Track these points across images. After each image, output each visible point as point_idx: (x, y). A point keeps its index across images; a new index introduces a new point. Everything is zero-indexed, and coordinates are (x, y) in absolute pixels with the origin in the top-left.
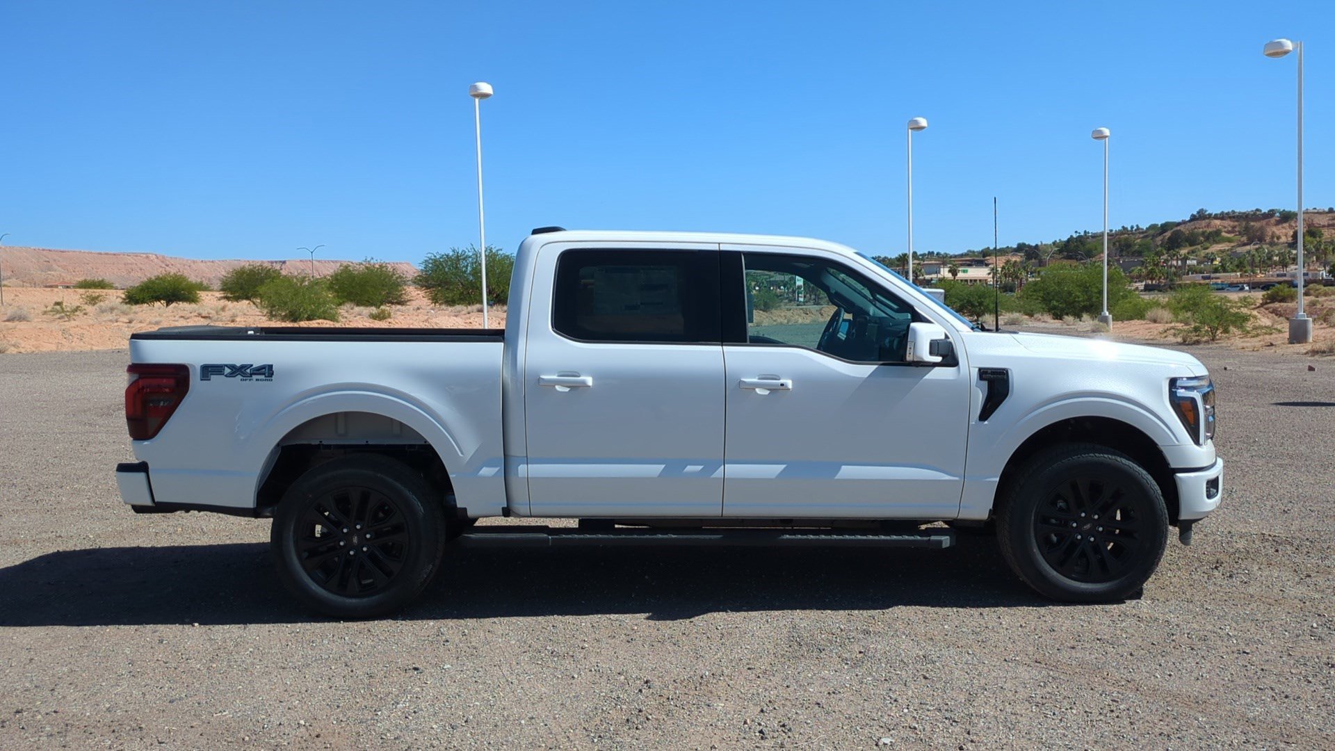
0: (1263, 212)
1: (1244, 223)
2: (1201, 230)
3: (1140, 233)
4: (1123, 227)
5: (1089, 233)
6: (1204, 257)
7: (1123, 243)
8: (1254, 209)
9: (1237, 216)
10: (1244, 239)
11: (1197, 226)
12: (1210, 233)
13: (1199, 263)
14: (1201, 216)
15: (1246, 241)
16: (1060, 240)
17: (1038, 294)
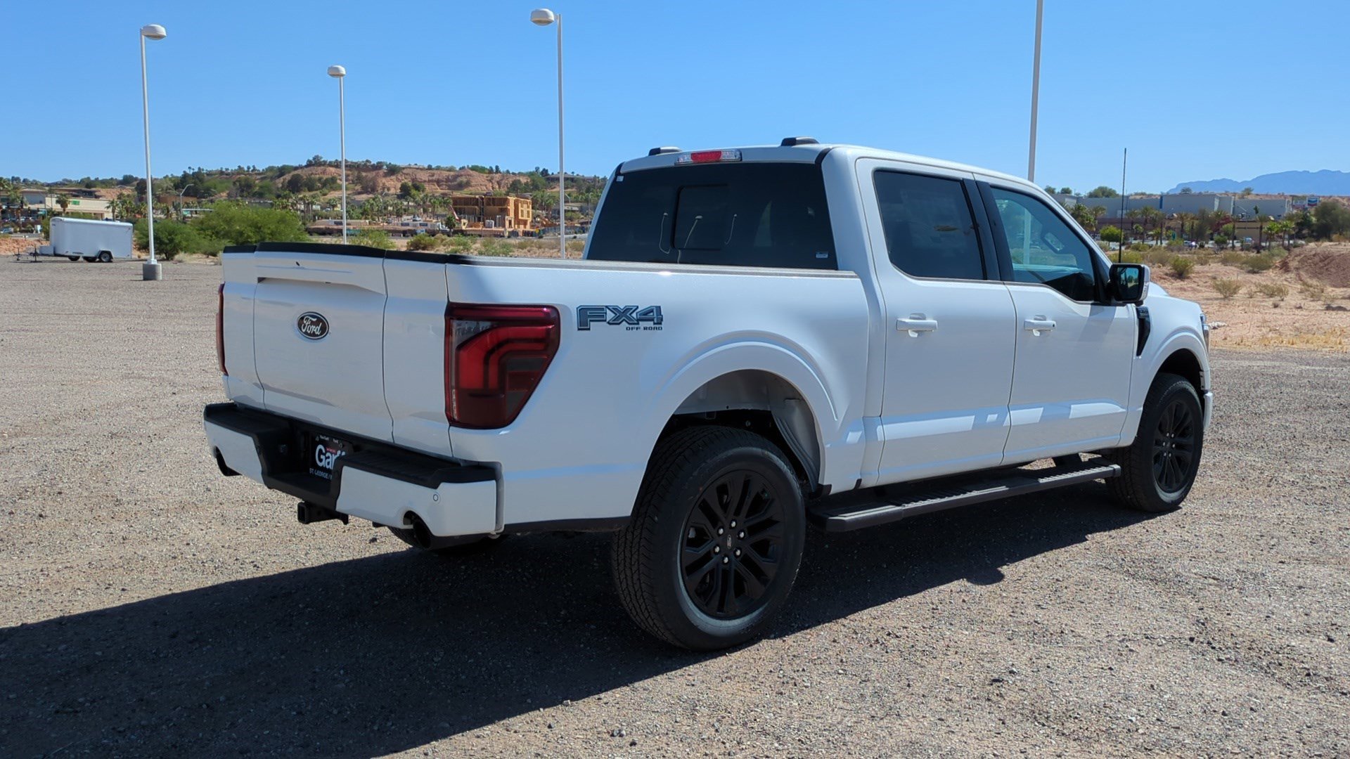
0: (372, 163)
1: (356, 173)
2: (318, 176)
3: (256, 174)
4: (239, 167)
5: (203, 170)
6: (327, 203)
7: (243, 183)
8: (365, 160)
9: (350, 165)
10: (358, 188)
11: (314, 172)
12: (327, 179)
13: (322, 208)
14: (315, 163)
15: (359, 191)
16: (172, 175)
17: (207, 233)
